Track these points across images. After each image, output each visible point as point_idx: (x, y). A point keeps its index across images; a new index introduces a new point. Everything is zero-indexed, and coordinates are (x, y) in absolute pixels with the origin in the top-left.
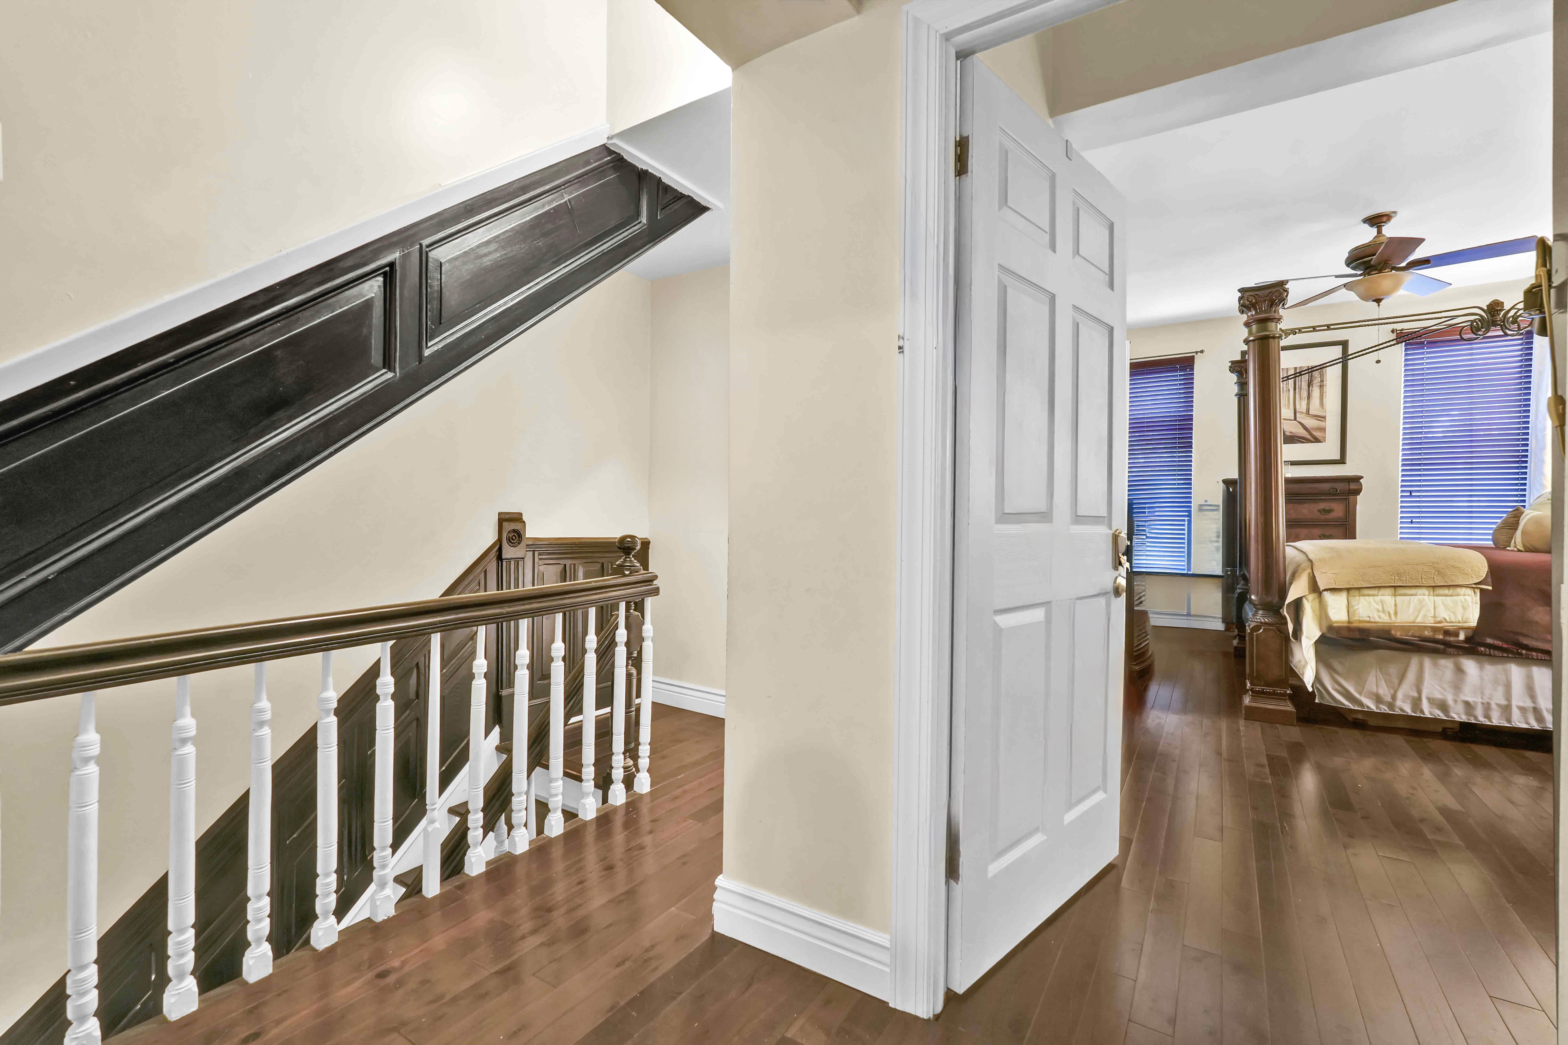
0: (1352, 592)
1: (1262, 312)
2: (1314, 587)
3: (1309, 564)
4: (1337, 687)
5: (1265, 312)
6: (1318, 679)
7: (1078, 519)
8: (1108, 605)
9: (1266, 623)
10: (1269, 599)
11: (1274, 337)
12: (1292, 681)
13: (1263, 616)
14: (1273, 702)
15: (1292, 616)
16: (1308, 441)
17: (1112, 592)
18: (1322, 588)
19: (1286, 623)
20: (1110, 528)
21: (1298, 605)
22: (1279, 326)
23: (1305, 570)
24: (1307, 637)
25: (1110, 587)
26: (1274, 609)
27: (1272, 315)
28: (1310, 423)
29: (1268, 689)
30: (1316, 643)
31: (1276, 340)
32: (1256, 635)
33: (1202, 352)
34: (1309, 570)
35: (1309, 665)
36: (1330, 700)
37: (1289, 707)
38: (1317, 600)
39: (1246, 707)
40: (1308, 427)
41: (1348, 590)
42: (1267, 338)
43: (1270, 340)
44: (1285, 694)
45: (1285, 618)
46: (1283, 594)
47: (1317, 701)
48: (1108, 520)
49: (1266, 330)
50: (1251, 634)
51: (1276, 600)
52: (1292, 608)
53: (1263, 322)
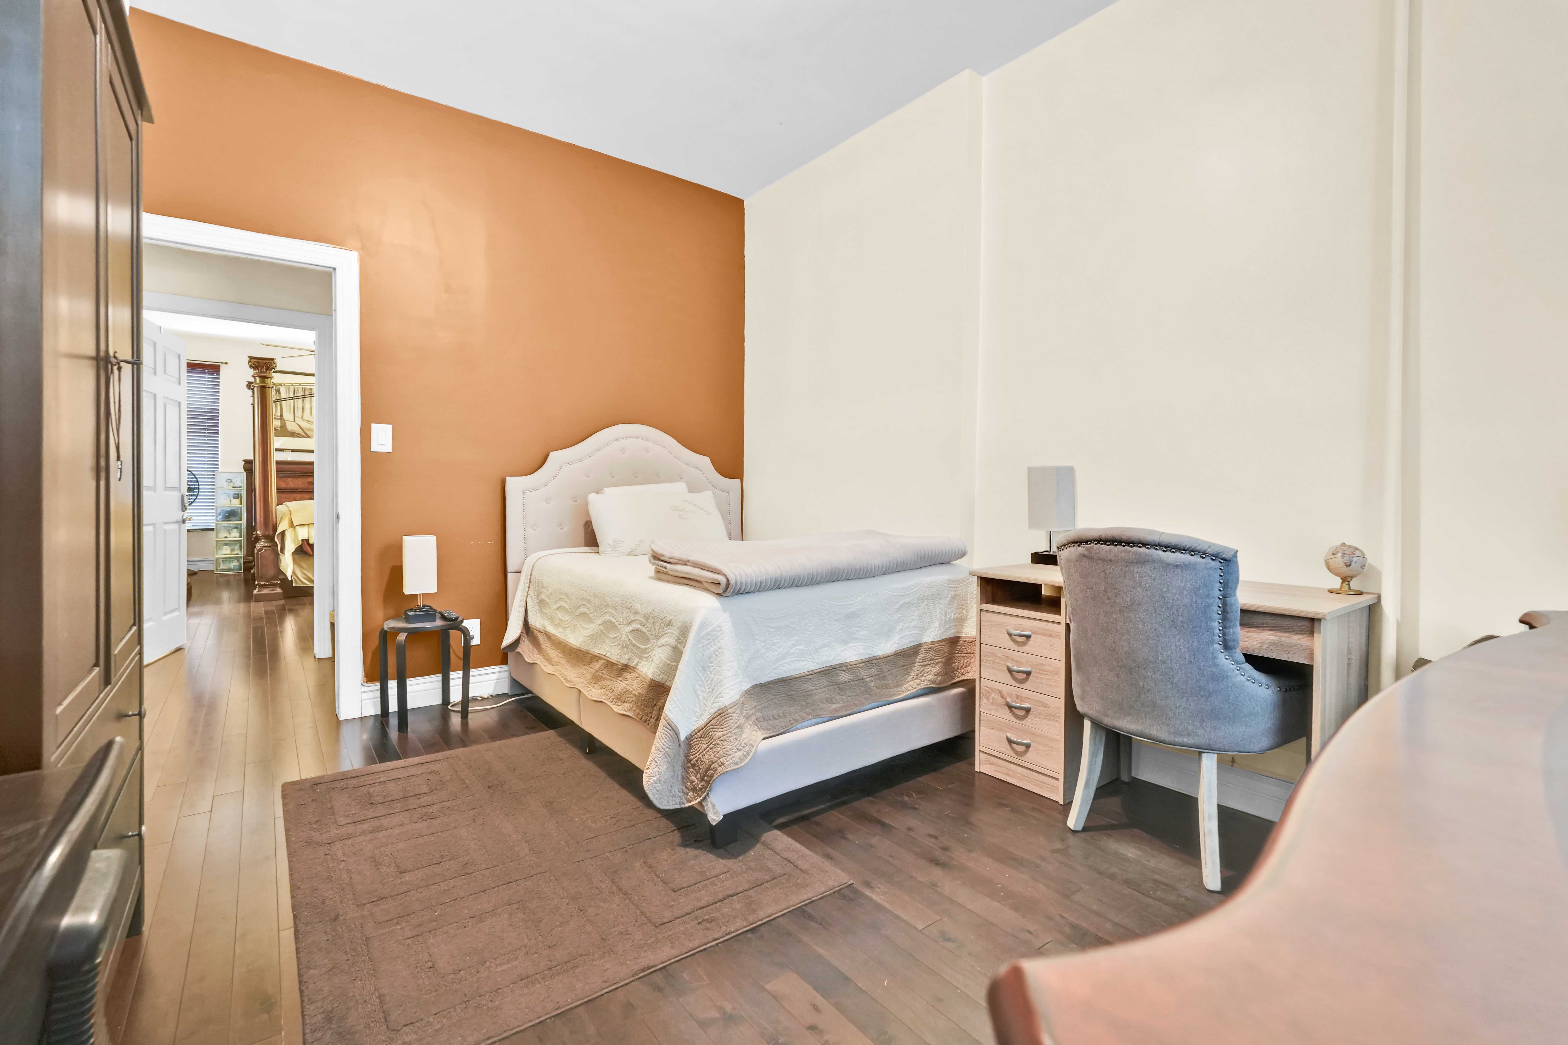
0: (310, 526)
1: (261, 372)
2: (292, 525)
3: (289, 512)
4: (304, 576)
5: (264, 372)
6: (294, 573)
7: (167, 489)
8: (180, 527)
9: (266, 547)
10: (267, 533)
11: (269, 388)
12: (281, 577)
13: (264, 543)
14: (272, 589)
15: (280, 540)
16: (304, 437)
17: (181, 522)
18: (295, 525)
19: (277, 545)
20: (180, 493)
21: (283, 534)
22: (272, 381)
23: (287, 516)
24: (288, 551)
25: (180, 519)
26: (270, 538)
27: (267, 375)
28: (304, 425)
29: (267, 583)
30: (293, 553)
31: (270, 389)
32: (261, 553)
33: (226, 363)
34: (289, 516)
35: (289, 567)
36: (300, 583)
37: (280, 591)
38: (293, 532)
39: (256, 594)
40: (303, 427)
41: (308, 524)
42: (265, 387)
43: (267, 388)
44: (277, 584)
45: (276, 543)
46: (275, 529)
47: (294, 585)
48: (179, 489)
49: (264, 382)
50: (258, 553)
51: (271, 533)
52: (280, 537)
53: (263, 378)
